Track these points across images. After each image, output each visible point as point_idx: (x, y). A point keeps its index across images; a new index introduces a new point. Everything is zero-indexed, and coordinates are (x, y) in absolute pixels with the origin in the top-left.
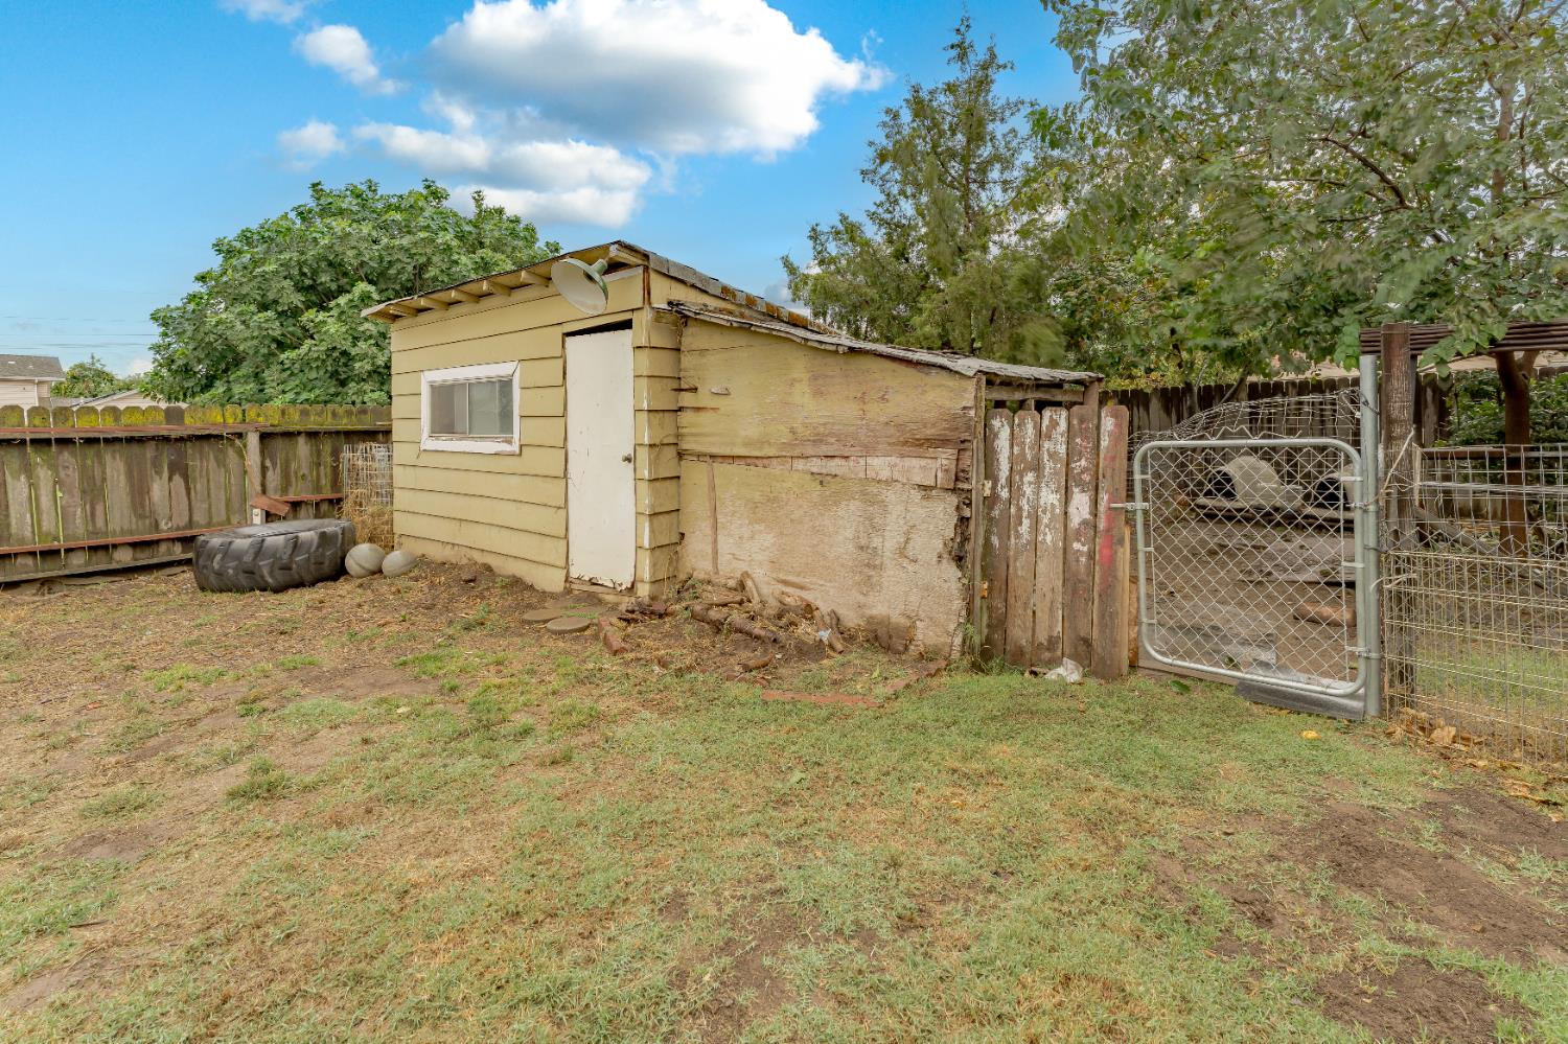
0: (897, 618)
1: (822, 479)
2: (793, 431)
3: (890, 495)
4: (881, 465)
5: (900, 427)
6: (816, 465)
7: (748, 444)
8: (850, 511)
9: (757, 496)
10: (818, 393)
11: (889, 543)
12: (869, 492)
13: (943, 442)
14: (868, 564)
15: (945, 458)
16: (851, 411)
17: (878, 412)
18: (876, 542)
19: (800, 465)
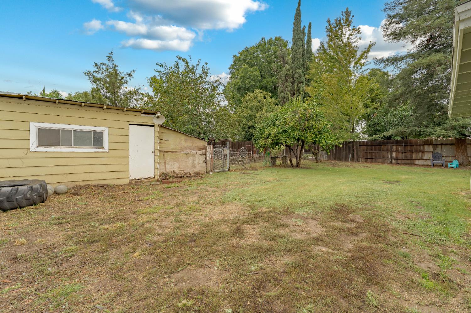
0: (199, 171)
1: (187, 154)
2: (181, 147)
3: (196, 156)
4: (194, 152)
5: (198, 147)
6: (185, 152)
7: (172, 149)
8: (191, 159)
9: (175, 158)
10: (186, 142)
11: (197, 162)
12: (194, 155)
13: (203, 149)
14: (194, 165)
15: (203, 151)
16: (191, 145)
17: (194, 145)
18: (195, 162)
19: (182, 152)
